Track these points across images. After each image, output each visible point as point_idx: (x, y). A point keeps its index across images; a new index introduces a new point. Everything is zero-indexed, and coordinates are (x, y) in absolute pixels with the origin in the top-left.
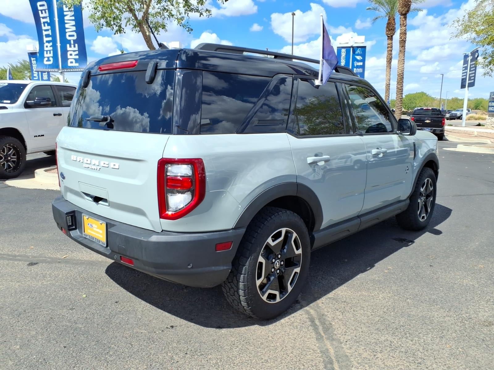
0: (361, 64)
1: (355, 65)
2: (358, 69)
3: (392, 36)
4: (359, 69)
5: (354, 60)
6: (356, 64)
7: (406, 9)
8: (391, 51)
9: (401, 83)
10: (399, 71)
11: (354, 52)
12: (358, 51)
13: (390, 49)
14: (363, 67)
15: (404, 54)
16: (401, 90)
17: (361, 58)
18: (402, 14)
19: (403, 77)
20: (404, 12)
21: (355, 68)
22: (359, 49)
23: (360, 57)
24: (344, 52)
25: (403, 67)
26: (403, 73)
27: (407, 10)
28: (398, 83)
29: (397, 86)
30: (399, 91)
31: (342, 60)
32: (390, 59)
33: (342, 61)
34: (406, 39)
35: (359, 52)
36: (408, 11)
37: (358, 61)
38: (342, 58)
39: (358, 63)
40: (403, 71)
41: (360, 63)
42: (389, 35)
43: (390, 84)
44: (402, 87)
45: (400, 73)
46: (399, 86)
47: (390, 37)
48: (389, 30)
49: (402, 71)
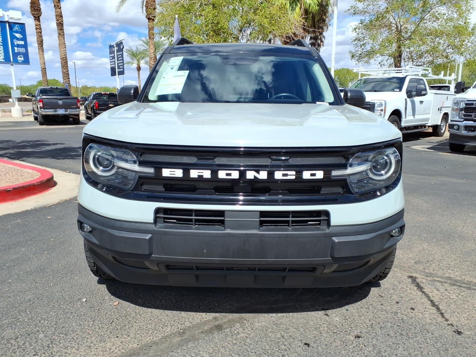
0: (22, 43)
1: (16, 44)
2: (19, 48)
3: (39, 17)
4: (21, 49)
5: (13, 37)
6: (16, 42)
8: (41, 33)
9: (66, 67)
10: (62, 55)
11: (11, 28)
12: (16, 28)
13: (38, 30)
14: (25, 46)
15: (64, 37)
16: (67, 75)
17: (22, 37)
19: (67, 62)
21: (16, 47)
22: (17, 25)
23: (20, 35)
25: (65, 51)
26: (66, 57)
28: (63, 67)
29: (62, 71)
30: (65, 75)
32: (41, 41)
34: (63, 22)
35: (17, 29)
37: (18, 39)
39: (18, 41)
40: (66, 55)
41: (20, 42)
42: (36, 16)
43: (45, 68)
44: (68, 71)
45: (63, 57)
46: (65, 71)
47: (37, 18)
48: (34, 9)
49: (64, 55)
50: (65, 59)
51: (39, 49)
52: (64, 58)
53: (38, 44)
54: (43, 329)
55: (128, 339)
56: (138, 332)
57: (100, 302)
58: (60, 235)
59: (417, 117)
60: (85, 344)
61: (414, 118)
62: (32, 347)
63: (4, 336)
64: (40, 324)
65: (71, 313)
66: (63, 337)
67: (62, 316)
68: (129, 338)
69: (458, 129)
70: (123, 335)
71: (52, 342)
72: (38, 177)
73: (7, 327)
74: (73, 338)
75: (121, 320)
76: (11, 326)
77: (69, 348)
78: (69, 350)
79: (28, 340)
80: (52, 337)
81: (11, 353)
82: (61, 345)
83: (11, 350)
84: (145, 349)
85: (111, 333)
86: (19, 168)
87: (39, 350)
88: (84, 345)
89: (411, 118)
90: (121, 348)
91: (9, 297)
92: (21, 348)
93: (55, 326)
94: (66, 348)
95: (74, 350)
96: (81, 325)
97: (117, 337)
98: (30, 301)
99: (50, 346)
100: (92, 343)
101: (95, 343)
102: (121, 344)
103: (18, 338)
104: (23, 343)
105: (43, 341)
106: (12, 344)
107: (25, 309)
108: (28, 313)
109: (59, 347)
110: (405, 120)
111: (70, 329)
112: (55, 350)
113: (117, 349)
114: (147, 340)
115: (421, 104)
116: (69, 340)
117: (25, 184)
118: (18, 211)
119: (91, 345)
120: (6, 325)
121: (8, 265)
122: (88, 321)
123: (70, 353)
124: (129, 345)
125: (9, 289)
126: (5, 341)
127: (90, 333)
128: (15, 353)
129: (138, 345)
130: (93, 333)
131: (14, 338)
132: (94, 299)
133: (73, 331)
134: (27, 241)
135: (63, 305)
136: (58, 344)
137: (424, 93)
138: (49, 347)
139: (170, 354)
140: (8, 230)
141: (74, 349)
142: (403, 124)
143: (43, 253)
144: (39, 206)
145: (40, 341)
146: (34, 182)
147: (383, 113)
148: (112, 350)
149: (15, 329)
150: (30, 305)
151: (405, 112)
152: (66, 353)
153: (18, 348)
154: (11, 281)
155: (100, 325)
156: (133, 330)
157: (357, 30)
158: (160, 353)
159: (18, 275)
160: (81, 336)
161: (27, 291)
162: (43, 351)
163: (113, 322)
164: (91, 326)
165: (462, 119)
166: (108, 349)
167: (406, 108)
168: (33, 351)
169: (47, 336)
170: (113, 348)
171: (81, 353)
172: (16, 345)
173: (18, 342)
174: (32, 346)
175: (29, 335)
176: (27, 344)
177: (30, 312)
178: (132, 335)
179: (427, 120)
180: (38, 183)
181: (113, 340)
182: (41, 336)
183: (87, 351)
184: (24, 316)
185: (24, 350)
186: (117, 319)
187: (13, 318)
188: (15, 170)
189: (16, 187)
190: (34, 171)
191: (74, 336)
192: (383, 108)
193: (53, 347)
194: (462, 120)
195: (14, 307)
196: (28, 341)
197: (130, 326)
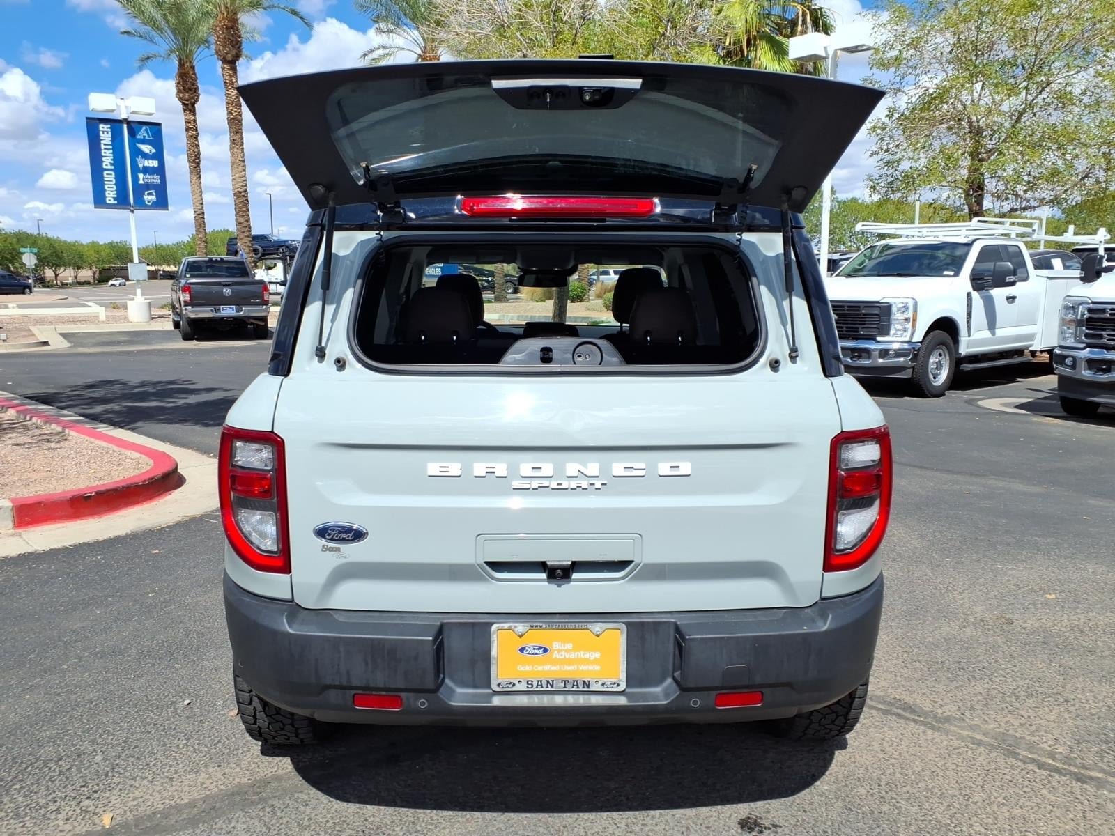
0: (155, 163)
1: (141, 166)
2: (147, 176)
3: (193, 105)
4: (151, 177)
5: (136, 153)
6: (142, 162)
7: (234, 52)
8: (196, 137)
9: (245, 212)
10: (237, 186)
11: (132, 133)
12: (143, 133)
13: (191, 133)
14: (161, 171)
15: (243, 149)
16: (247, 229)
17: (154, 151)
18: (225, 61)
19: (247, 200)
20: (229, 57)
21: (141, 172)
22: (144, 128)
23: (150, 147)
24: (107, 133)
25: (244, 179)
26: (246, 190)
27: (236, 54)
28: (237, 213)
29: (237, 220)
30: (243, 230)
31: (103, 151)
32: (196, 156)
33: (103, 154)
34: (241, 115)
35: (145, 134)
36: (237, 56)
37: (145, 156)
38: (103, 147)
39: (146, 161)
40: (246, 186)
41: (150, 161)
42: (187, 102)
43: (203, 213)
44: (248, 221)
45: (239, 190)
46: (242, 220)
47: (190, 107)
48: (184, 89)
49: (242, 186)
50: (243, 194)
51: (191, 173)
52: (241, 192)
53: (189, 161)
54: (104, 749)
55: (236, 770)
56: (256, 760)
57: (206, 710)
58: (168, 586)
59: (1000, 332)
60: (166, 774)
61: (993, 334)
62: (81, 775)
63: (40, 756)
64: (100, 740)
65: (155, 725)
66: (132, 762)
67: (138, 729)
68: (238, 769)
69: (1073, 366)
70: (229, 763)
71: (113, 769)
72: (149, 468)
73: (48, 742)
74: (147, 765)
75: (234, 739)
76: (54, 742)
77: (138, 778)
78: (137, 782)
79: (76, 763)
80: (115, 761)
81: (47, 782)
82: (127, 774)
83: (47, 778)
84: (259, 787)
85: (211, 759)
86: (115, 448)
87: (90, 779)
88: (162, 776)
89: (987, 334)
90: (221, 783)
91: (59, 694)
92: (64, 774)
93: (123, 745)
94: (134, 779)
95: (145, 782)
96: (165, 745)
97: (219, 766)
98: (92, 702)
99: (110, 774)
100: (176, 773)
101: (182, 773)
102: (222, 778)
103: (60, 759)
104: (67, 767)
105: (99, 767)
106: (50, 769)
107: (81, 715)
108: (85, 721)
109: (123, 777)
110: (969, 341)
111: (147, 751)
112: (115, 780)
113: (215, 784)
114: (266, 772)
115: (1009, 302)
116: (141, 767)
117: (120, 485)
118: (100, 538)
119: (174, 776)
120: (47, 739)
121: (65, 640)
122: (178, 740)
123: (137, 786)
124: (234, 780)
125: (60, 682)
126: (41, 764)
127: (178, 757)
128: (53, 782)
129: (248, 780)
130: (181, 758)
131: (56, 759)
132: (198, 704)
133: (151, 753)
134: (107, 596)
135: (144, 711)
136: (122, 772)
137: (1012, 280)
138: (107, 775)
139: (296, 795)
140: (76, 575)
141: (146, 780)
142: (964, 350)
143: (130, 620)
144: (140, 529)
145: (95, 766)
146: (136, 480)
147: (909, 326)
148: (205, 786)
149: (59, 746)
150: (90, 709)
151: (968, 322)
152: (131, 786)
153: (59, 775)
154: (66, 667)
155: (196, 747)
156: (249, 756)
157: (879, 131)
158: (280, 793)
159: (80, 658)
160: (161, 762)
161: (90, 686)
162: (97, 781)
163: (219, 742)
164: (181, 747)
165: (1084, 343)
166: (199, 784)
167: (969, 315)
168: (81, 780)
169: (107, 759)
170: (208, 782)
171: (155, 787)
172: (57, 770)
173: (60, 766)
174: (81, 772)
175: (79, 756)
176: (74, 769)
177: (88, 721)
178: (244, 764)
179: (1031, 337)
180: (145, 481)
181: (211, 770)
182: (99, 758)
183: (165, 785)
184: (76, 725)
185: (67, 778)
186: (227, 738)
187: (58, 729)
188: (107, 453)
189: (103, 489)
190: (143, 456)
191: (151, 761)
192: (910, 315)
193: (113, 776)
194: (1082, 346)
195: (63, 711)
196: (76, 766)
197: (245, 749)
